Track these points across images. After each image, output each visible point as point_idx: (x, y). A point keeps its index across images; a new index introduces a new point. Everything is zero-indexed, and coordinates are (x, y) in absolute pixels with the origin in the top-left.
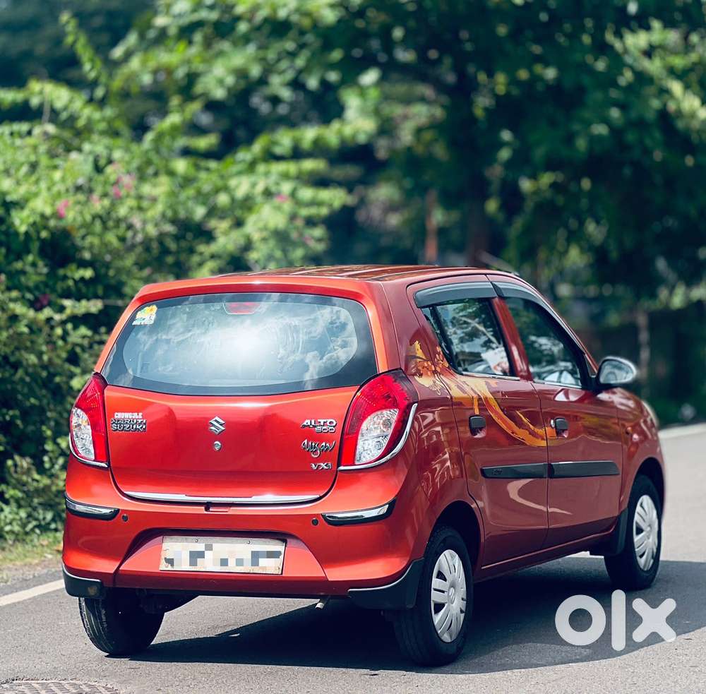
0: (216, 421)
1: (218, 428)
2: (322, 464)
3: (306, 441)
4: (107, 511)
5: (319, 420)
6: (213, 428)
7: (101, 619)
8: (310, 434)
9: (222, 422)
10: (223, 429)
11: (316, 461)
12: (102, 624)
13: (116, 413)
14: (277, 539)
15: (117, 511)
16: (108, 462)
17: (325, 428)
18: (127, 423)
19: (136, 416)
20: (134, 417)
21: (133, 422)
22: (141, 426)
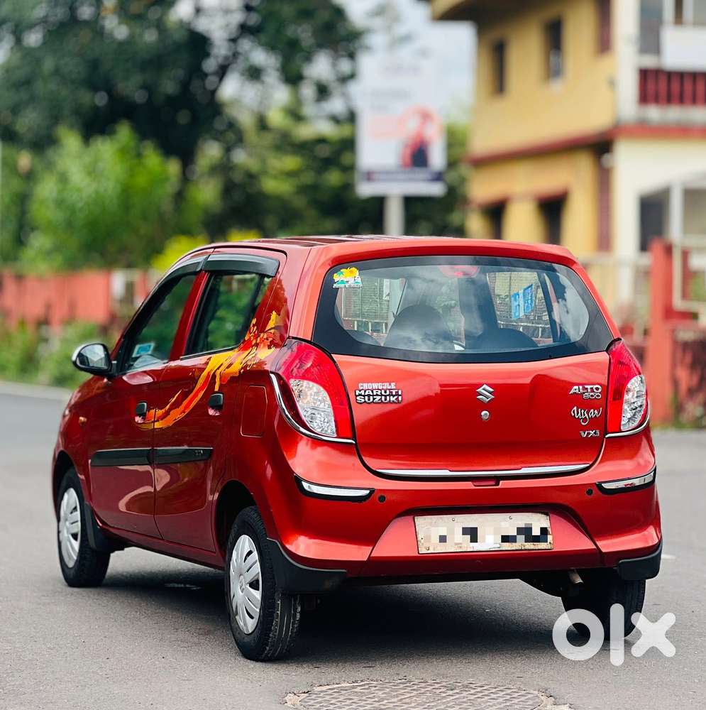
1: (487, 397)
2: (591, 432)
3: (575, 408)
4: (365, 493)
6: (480, 397)
7: (294, 617)
9: (491, 390)
10: (493, 397)
11: (585, 429)
13: (360, 384)
15: (372, 491)
16: (354, 438)
17: (592, 394)
18: (377, 395)
19: (387, 386)
20: (385, 388)
21: (385, 392)
22: (396, 397)
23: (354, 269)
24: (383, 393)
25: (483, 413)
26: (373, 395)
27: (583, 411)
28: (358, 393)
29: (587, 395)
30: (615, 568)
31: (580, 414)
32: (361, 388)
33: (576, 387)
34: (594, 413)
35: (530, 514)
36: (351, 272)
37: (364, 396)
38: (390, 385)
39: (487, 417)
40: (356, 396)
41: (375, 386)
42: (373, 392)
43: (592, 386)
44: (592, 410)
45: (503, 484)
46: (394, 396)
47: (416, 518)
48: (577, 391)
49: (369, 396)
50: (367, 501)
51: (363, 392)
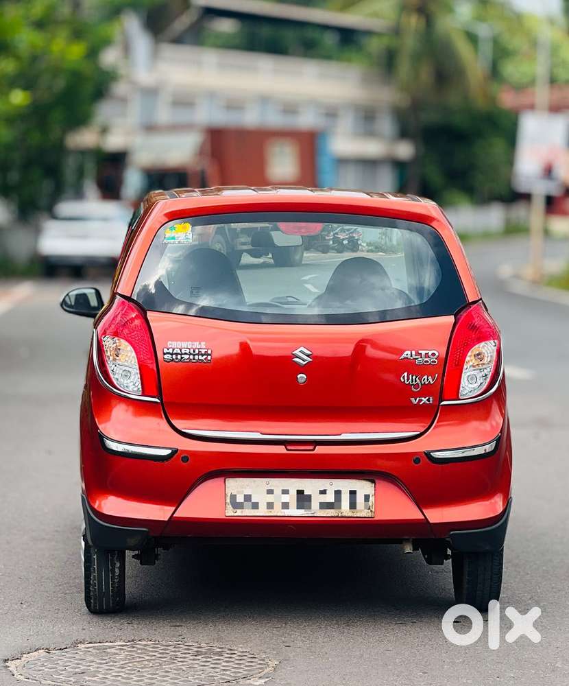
0: (301, 352)
1: (304, 360)
2: (423, 399)
3: (406, 374)
4: (166, 452)
5: (420, 352)
6: (296, 359)
7: (113, 572)
8: (410, 366)
9: (309, 352)
10: (311, 360)
11: (416, 395)
12: (113, 578)
13: (169, 342)
14: (364, 480)
15: (175, 452)
16: (160, 396)
17: (426, 359)
18: (186, 354)
19: (196, 345)
20: (194, 347)
21: (194, 352)
22: (205, 357)
23: (188, 225)
24: (192, 351)
25: (299, 376)
26: (181, 354)
27: (414, 377)
28: (166, 351)
29: (420, 361)
30: (447, 539)
31: (410, 380)
32: (170, 346)
33: (409, 353)
34: (428, 380)
35: (354, 480)
36: (185, 228)
37: (172, 354)
38: (200, 344)
39: (303, 381)
40: (165, 354)
41: (184, 344)
42: (181, 351)
43: (427, 352)
44: (425, 377)
45: (320, 450)
46: (202, 355)
47: (227, 480)
48: (409, 356)
49: (177, 354)
50: (170, 461)
51: (171, 351)
